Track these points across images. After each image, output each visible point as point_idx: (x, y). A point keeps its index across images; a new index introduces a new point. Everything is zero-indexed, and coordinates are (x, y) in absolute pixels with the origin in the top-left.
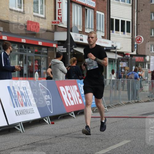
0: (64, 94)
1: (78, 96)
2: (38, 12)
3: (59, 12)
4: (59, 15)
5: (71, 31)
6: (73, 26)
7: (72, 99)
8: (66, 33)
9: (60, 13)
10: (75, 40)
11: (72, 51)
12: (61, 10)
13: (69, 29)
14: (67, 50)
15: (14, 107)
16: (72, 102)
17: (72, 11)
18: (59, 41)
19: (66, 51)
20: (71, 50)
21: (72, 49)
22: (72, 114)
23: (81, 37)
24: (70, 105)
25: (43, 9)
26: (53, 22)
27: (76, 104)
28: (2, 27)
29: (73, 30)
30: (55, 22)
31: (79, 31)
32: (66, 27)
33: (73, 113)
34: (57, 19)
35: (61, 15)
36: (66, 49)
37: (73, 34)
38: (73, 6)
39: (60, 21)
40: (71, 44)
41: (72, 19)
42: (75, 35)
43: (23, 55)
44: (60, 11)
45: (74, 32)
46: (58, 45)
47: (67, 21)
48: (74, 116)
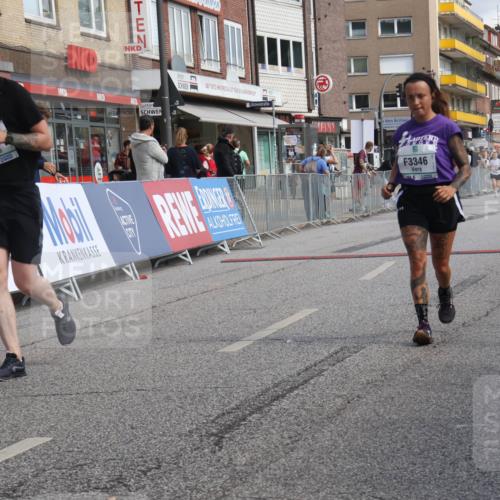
0: (164, 211)
1: (196, 214)
2: (89, 26)
3: (138, 25)
4: (138, 30)
5: (170, 68)
6: (172, 55)
7: (182, 221)
8: (157, 72)
9: (141, 28)
10: (180, 89)
11: (175, 113)
12: (142, 19)
13: (163, 63)
14: (163, 111)
15: (55, 244)
16: (182, 228)
17: (168, 22)
18: (143, 92)
19: (160, 114)
20: (171, 111)
21: (173, 108)
22: (185, 256)
23: (193, 81)
24: (179, 235)
25: (101, 18)
26: (126, 48)
27: (191, 232)
28: (10, 61)
29: (173, 65)
30: (133, 49)
31: (188, 67)
32: (158, 58)
33: (187, 252)
34: (135, 39)
35: (143, 30)
36: (160, 108)
37: (173, 75)
38: (170, 10)
39: (142, 45)
40: (170, 96)
41: (169, 41)
42: (179, 76)
43: (64, 125)
44: (140, 22)
45: (177, 70)
46: (142, 100)
47: (157, 44)
48: (189, 259)
